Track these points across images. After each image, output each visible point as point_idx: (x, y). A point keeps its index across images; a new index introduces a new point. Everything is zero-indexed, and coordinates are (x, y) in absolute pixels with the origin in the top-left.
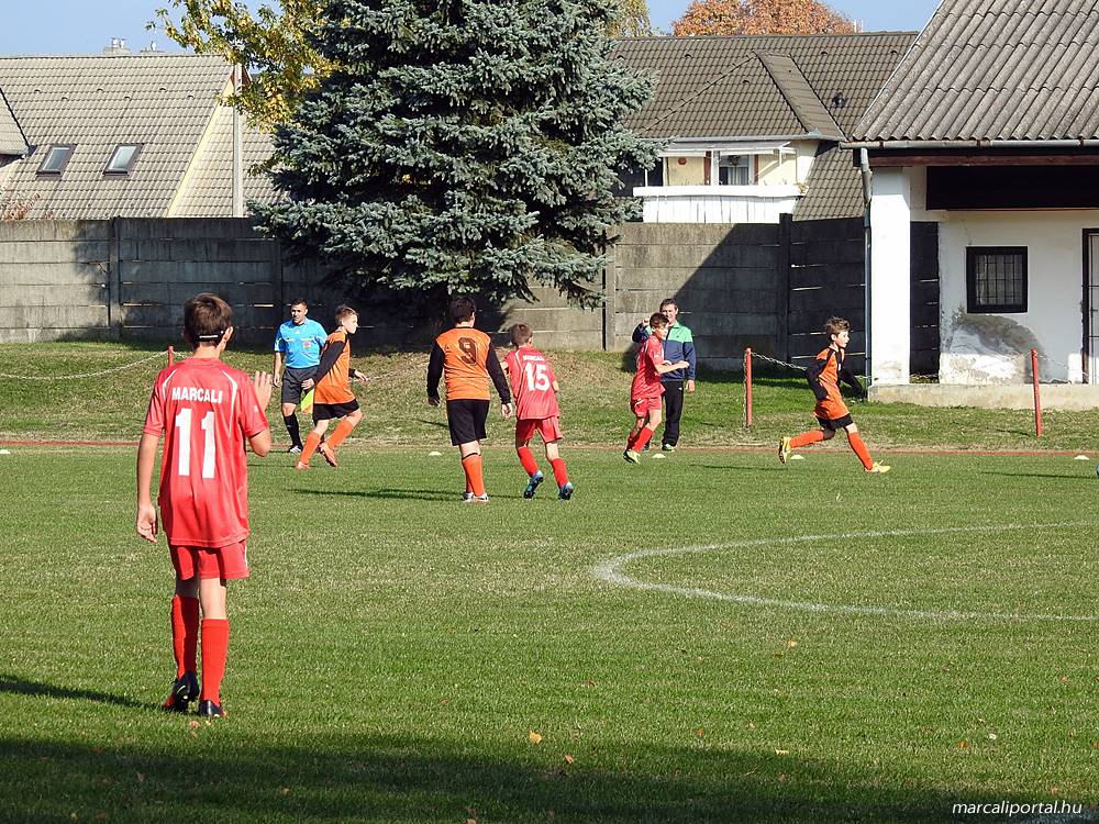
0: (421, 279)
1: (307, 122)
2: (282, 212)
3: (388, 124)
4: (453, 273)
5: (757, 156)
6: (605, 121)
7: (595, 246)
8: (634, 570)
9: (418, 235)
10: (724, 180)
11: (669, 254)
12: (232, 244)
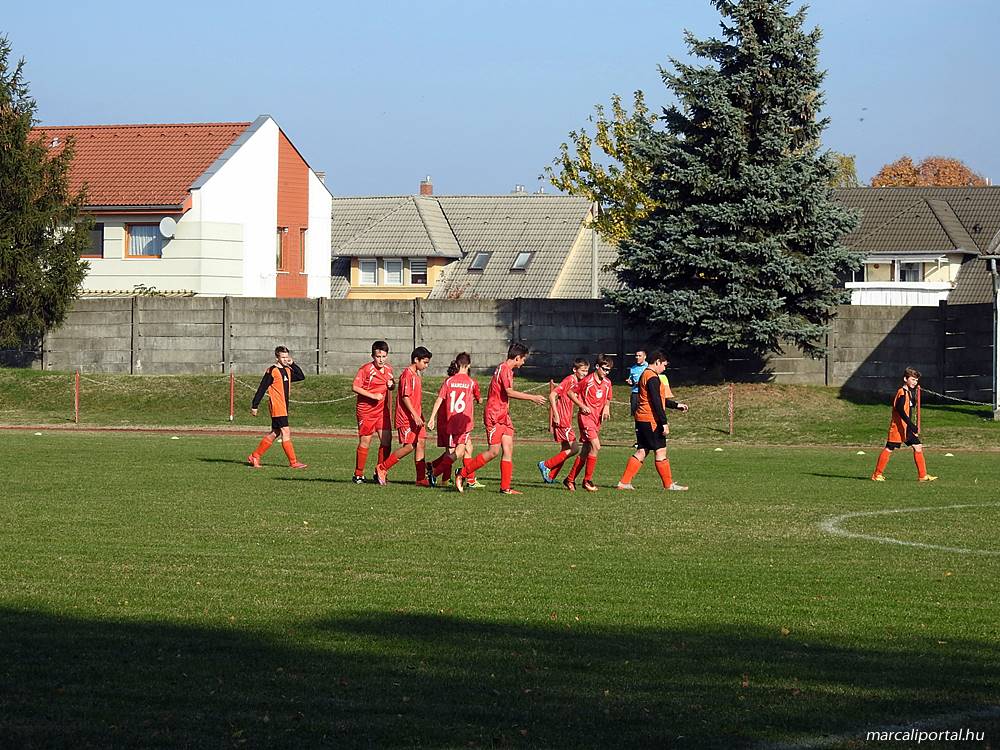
0: (711, 339)
1: (640, 239)
2: (622, 295)
3: (691, 241)
4: (731, 336)
5: (924, 263)
6: (828, 240)
7: (821, 319)
8: (846, 525)
9: (709, 312)
10: (903, 279)
11: (868, 325)
12: (591, 315)
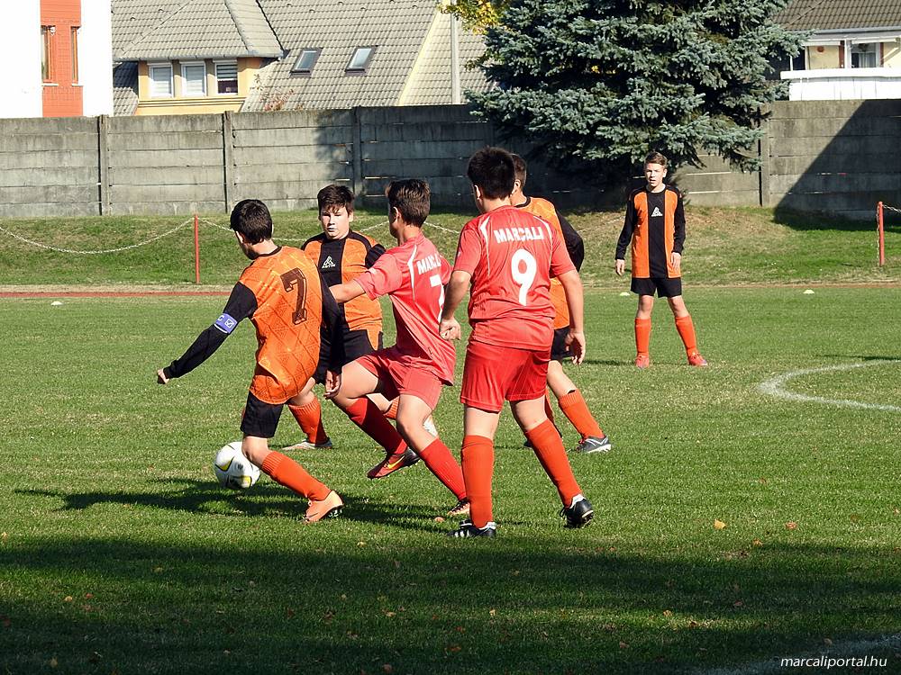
0: (609, 151)
1: (512, 25)
2: (493, 99)
3: (579, 25)
4: (636, 146)
5: (882, 44)
6: (757, 18)
7: (752, 121)
8: (792, 385)
9: (606, 116)
10: (855, 64)
11: (813, 127)
12: (453, 126)
